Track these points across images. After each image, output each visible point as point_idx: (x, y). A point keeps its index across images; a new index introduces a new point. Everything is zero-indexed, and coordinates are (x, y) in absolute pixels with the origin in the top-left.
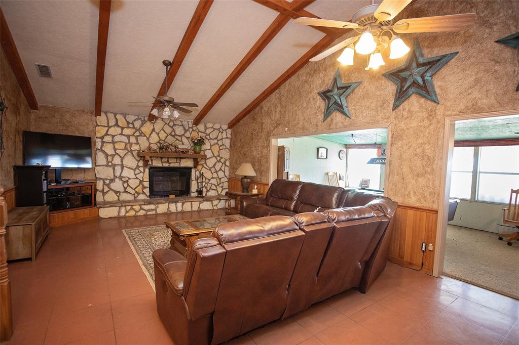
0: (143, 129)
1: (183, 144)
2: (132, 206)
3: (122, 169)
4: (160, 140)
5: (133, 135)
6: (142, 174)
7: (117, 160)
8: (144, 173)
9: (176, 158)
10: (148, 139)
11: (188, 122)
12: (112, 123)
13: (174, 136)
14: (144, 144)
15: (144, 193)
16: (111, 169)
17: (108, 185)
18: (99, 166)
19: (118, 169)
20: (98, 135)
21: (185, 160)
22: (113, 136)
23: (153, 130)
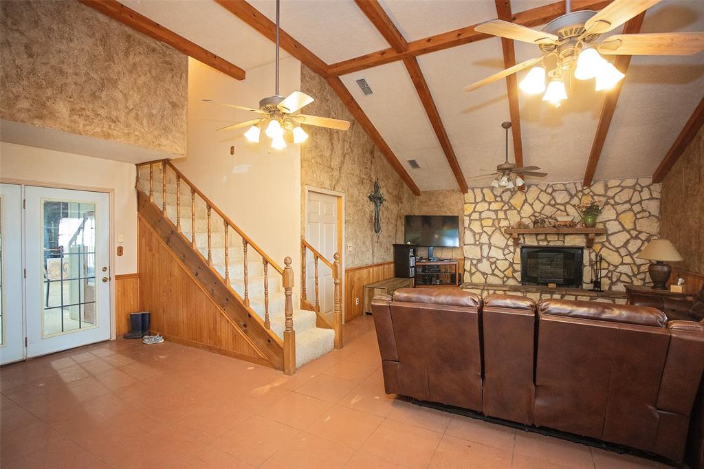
0: (512, 201)
1: (568, 215)
2: (495, 290)
3: (490, 248)
4: (535, 212)
5: (501, 210)
6: (511, 255)
7: (484, 239)
8: (514, 253)
9: (558, 234)
10: (519, 212)
11: (575, 184)
12: (479, 198)
13: (553, 206)
14: (514, 218)
15: (514, 277)
16: (478, 249)
17: (475, 266)
18: (467, 245)
19: (485, 248)
20: (466, 213)
21: (571, 236)
22: (481, 213)
23: (526, 201)
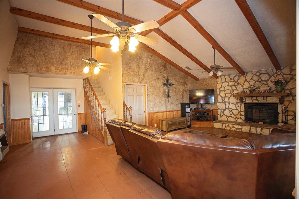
0: (239, 81)
1: (268, 86)
2: (228, 124)
3: (229, 104)
4: (250, 85)
5: (234, 85)
6: (239, 107)
7: (227, 100)
8: (241, 107)
9: (263, 97)
10: (243, 86)
11: (272, 69)
12: (224, 81)
13: (260, 82)
14: (240, 89)
15: (241, 118)
16: (224, 104)
17: (223, 112)
18: (219, 102)
19: (227, 104)
20: (218, 88)
21: (271, 98)
22: (224, 87)
23: (246, 80)
